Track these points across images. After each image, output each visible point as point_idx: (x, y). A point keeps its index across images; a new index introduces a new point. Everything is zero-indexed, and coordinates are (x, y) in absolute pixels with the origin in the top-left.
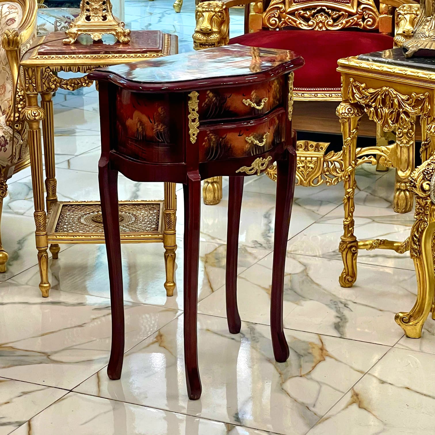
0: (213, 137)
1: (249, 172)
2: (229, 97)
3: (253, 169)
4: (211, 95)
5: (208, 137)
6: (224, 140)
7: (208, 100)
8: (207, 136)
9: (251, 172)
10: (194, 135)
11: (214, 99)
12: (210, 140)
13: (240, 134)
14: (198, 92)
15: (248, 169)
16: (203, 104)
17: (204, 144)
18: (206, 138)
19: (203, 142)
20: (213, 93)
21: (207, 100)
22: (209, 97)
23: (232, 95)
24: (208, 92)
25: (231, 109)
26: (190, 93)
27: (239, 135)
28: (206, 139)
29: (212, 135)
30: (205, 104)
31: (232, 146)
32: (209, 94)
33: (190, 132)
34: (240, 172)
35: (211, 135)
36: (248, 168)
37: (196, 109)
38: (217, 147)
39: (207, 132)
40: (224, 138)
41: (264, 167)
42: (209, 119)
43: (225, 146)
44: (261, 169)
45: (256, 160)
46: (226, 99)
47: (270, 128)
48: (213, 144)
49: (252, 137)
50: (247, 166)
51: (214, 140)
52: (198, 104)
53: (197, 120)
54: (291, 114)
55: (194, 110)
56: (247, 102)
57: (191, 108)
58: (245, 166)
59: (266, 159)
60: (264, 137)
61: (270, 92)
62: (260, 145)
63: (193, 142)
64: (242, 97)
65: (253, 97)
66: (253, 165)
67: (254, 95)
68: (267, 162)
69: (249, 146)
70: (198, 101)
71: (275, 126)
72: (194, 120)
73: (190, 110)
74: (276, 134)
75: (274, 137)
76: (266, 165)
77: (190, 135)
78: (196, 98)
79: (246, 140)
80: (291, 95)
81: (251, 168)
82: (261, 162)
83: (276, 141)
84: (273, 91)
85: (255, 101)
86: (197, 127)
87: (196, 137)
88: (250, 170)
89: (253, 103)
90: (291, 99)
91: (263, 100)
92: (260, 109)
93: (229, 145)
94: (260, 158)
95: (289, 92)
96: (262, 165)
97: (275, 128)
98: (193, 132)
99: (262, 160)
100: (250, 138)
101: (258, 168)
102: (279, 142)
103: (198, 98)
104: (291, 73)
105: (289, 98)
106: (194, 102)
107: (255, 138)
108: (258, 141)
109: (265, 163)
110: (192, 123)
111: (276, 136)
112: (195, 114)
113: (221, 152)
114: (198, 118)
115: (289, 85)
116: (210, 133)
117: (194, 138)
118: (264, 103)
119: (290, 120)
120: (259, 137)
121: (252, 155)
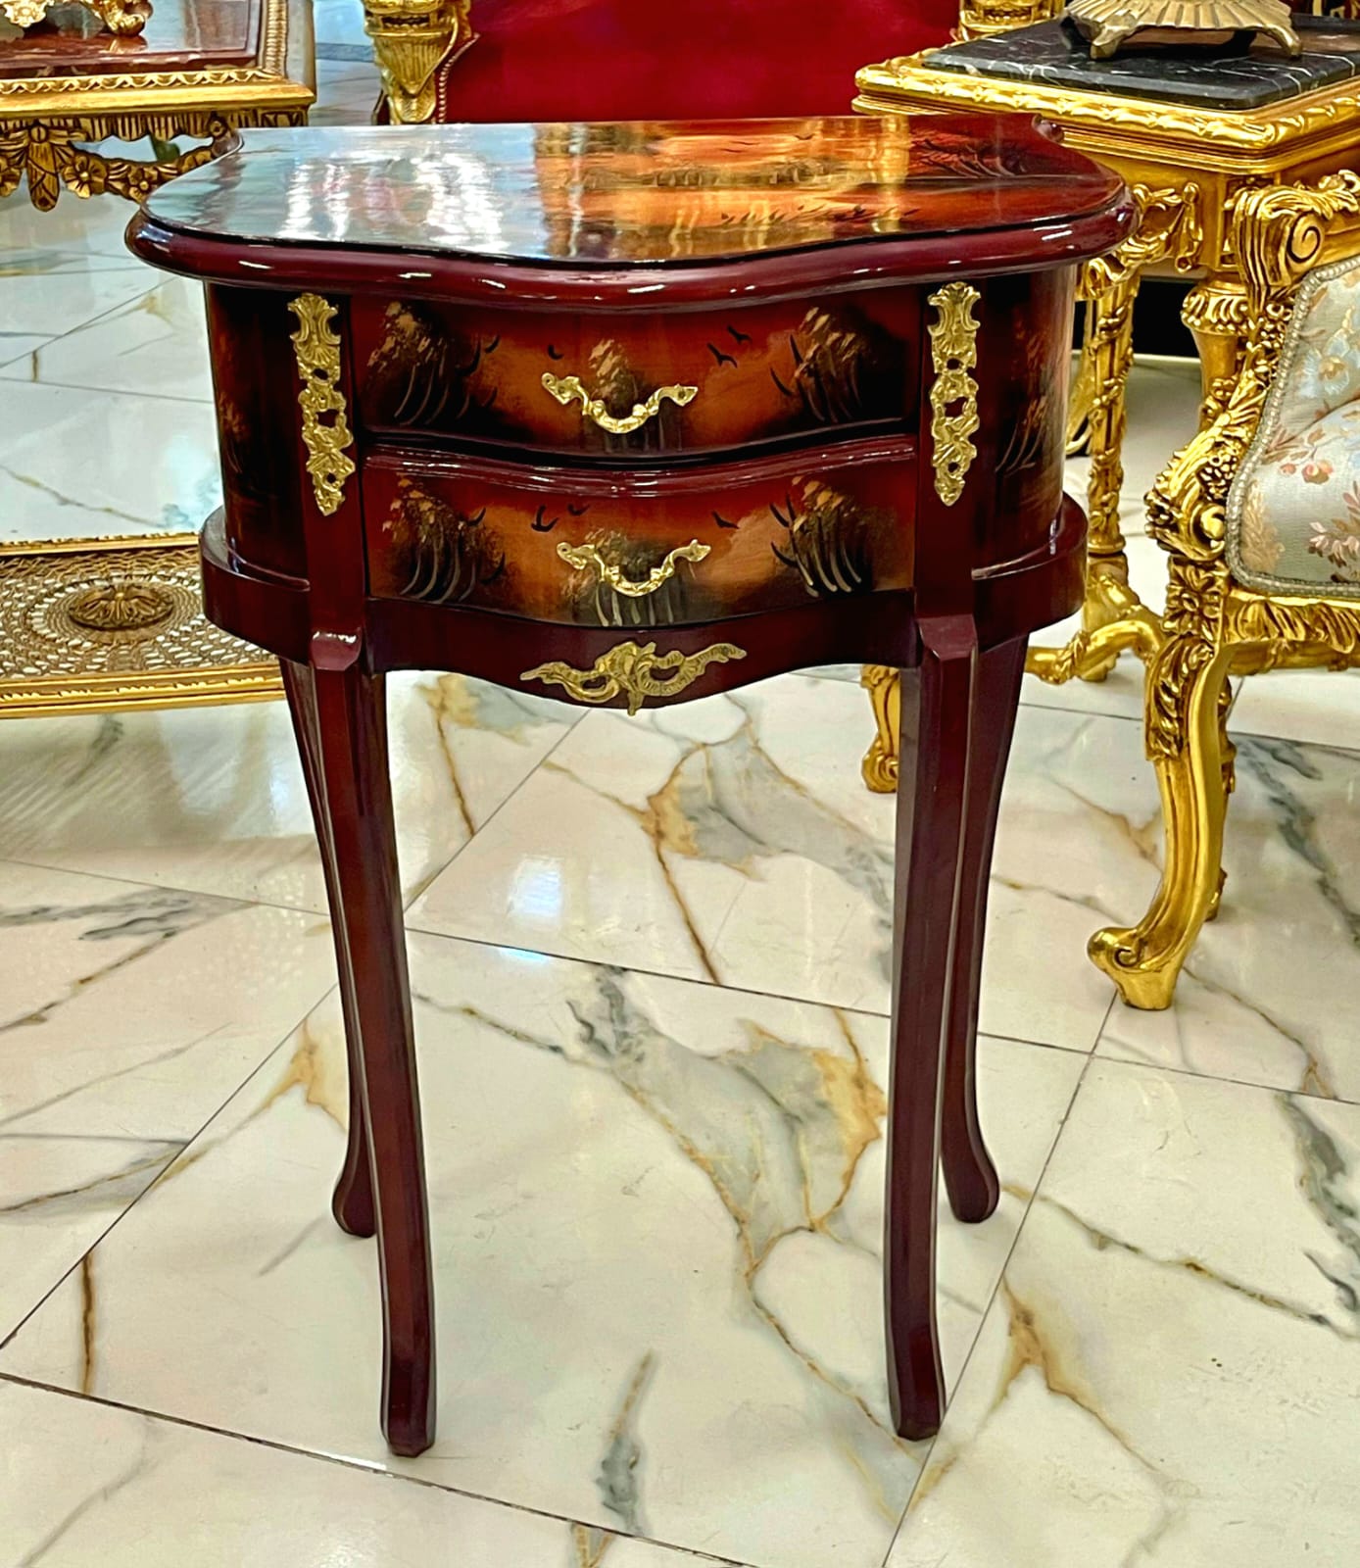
0: (426, 506)
1: (580, 690)
2: (489, 350)
3: (601, 681)
4: (407, 322)
5: (404, 501)
6: (475, 529)
7: (397, 343)
8: (399, 497)
9: (588, 693)
10: (331, 479)
11: (425, 343)
12: (413, 518)
13: (539, 520)
14: (331, 299)
15: (576, 677)
16: (373, 357)
17: (387, 525)
18: (396, 505)
19: (384, 521)
20: (415, 319)
21: (389, 343)
22: (402, 331)
23: (502, 344)
24: (394, 309)
25: (497, 404)
26: (292, 296)
27: (538, 527)
28: (395, 510)
29: (423, 500)
30: (383, 357)
31: (507, 562)
32: (396, 317)
33: (309, 463)
34: (538, 680)
35: (415, 494)
36: (574, 672)
37: (330, 373)
38: (447, 552)
39: (399, 479)
40: (475, 523)
41: (673, 686)
42: (407, 427)
43: (482, 557)
44: (647, 692)
45: (616, 649)
46: (478, 355)
47: (739, 525)
48: (429, 536)
49: (592, 547)
50: (573, 667)
51: (432, 521)
52: (337, 351)
53: (342, 419)
54: (958, 476)
55: (320, 373)
56: (565, 389)
57: (309, 365)
58: (562, 665)
59: (686, 655)
60: (670, 558)
61: (729, 358)
62: (625, 587)
63: (327, 508)
64: (542, 357)
65: (603, 370)
66: (602, 665)
67: (608, 363)
68: (692, 667)
69: (585, 583)
70: (337, 340)
71: (794, 518)
72: (327, 419)
73: (306, 372)
74: (815, 553)
75: (794, 564)
76: (683, 678)
77: (310, 476)
78: (323, 322)
79: (559, 552)
80: (953, 391)
81: (592, 675)
82: (650, 663)
83: (811, 583)
84: (768, 358)
85: (606, 391)
86: (344, 451)
87: (342, 489)
88: (586, 685)
89: (592, 399)
90: (954, 409)
91: (657, 393)
92: (619, 431)
93: (498, 559)
94: (641, 645)
95: (936, 377)
96: (657, 674)
97: (801, 528)
98: (324, 465)
99: (660, 654)
100: (579, 550)
101: (626, 685)
102: (847, 589)
103: (333, 326)
104: (951, 289)
105: (938, 406)
106: (315, 340)
107: (614, 553)
108: (617, 570)
109: (681, 674)
110: (318, 430)
111: (810, 559)
112: (326, 391)
113: (465, 576)
114: (342, 413)
115: (934, 341)
116: (411, 488)
117: (330, 493)
118: (655, 409)
119: (949, 503)
120: (642, 556)
121: (605, 623)
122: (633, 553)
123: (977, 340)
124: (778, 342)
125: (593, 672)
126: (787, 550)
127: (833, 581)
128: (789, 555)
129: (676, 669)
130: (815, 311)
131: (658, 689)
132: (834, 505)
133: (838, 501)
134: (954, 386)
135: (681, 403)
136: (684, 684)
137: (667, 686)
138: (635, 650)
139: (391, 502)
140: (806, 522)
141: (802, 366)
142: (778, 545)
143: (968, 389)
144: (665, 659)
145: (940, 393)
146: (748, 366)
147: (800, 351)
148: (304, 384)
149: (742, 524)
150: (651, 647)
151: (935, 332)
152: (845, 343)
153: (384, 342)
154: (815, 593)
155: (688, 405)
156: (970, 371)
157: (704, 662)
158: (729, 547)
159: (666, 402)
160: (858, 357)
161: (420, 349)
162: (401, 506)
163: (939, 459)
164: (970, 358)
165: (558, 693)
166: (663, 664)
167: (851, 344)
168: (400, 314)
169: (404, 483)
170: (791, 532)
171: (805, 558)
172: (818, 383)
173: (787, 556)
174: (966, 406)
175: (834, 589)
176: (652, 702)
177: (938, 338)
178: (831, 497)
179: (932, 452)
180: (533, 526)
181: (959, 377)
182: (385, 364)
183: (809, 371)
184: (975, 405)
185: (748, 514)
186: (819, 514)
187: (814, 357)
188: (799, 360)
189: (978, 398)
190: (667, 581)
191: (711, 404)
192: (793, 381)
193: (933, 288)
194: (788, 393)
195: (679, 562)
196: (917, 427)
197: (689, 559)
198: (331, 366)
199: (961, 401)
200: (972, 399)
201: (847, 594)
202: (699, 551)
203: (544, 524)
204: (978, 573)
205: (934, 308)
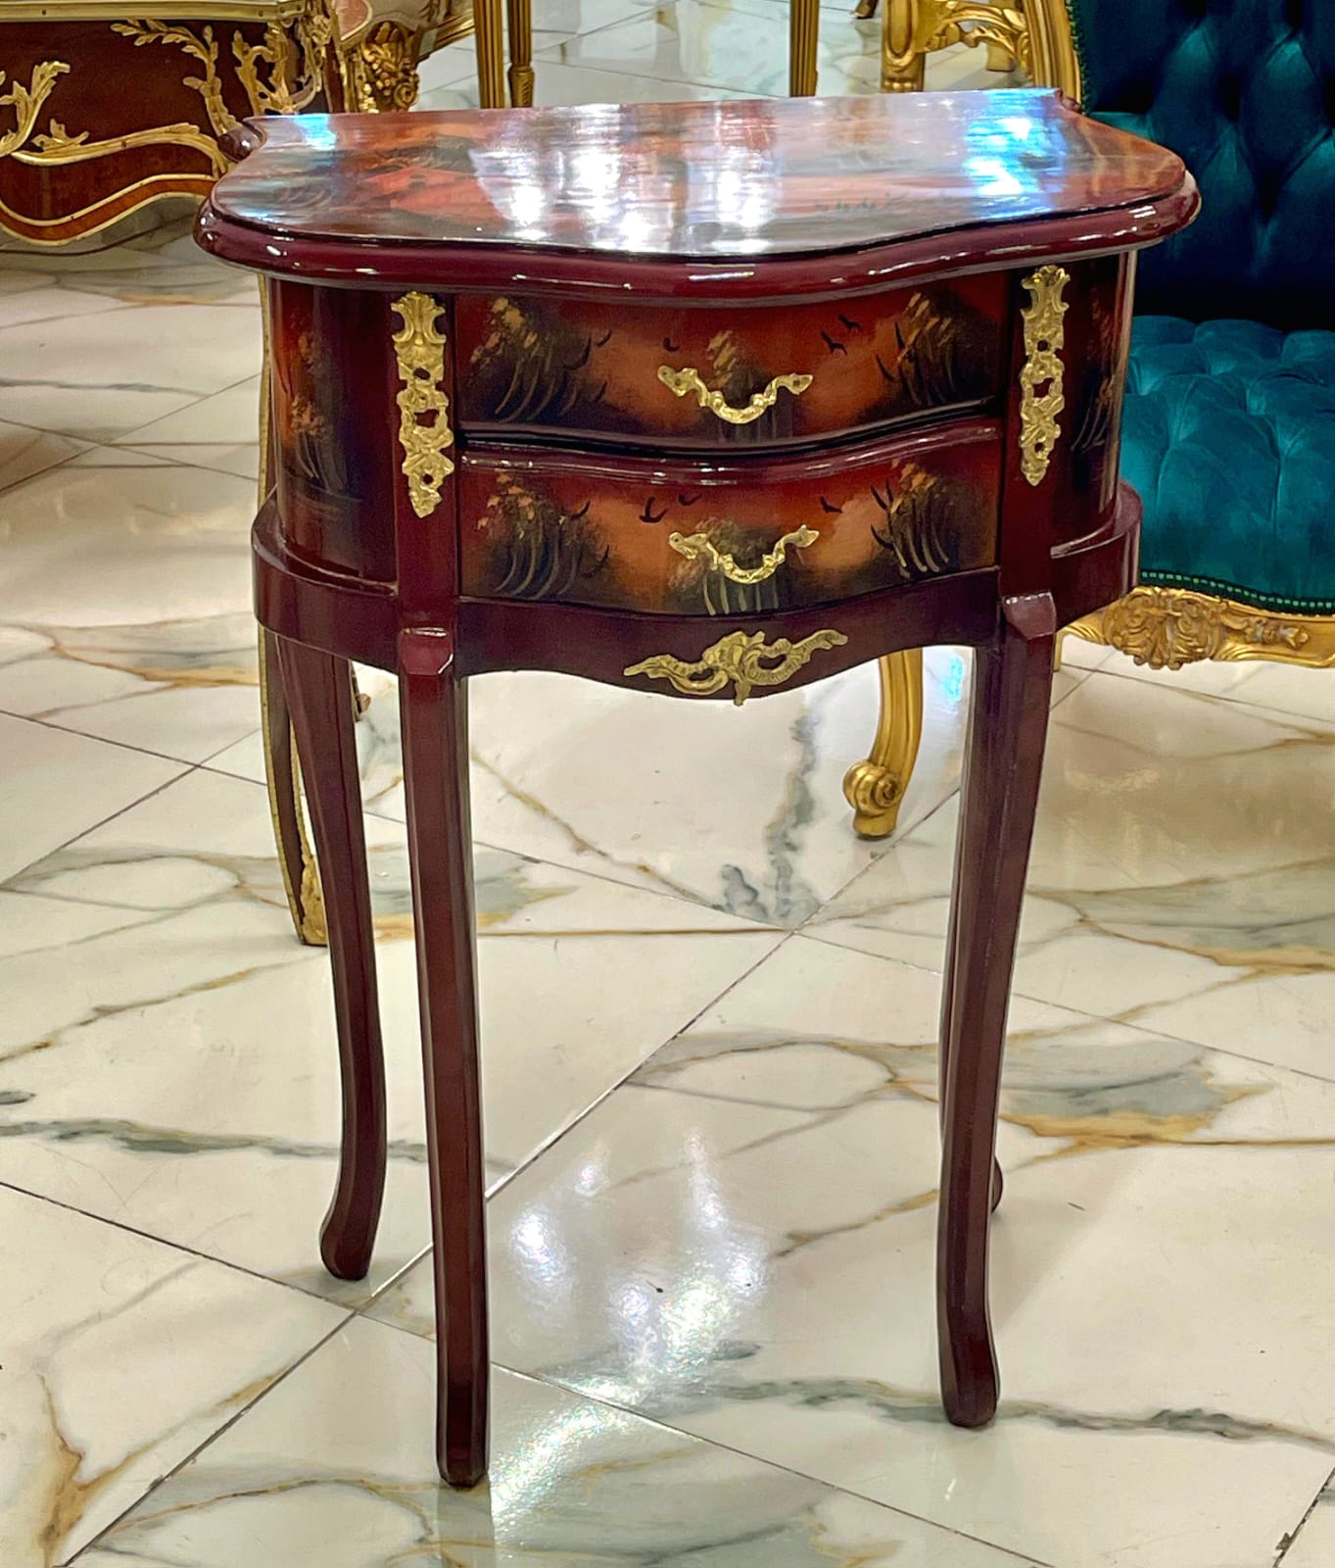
0: (525, 502)
1: (686, 683)
2: (600, 344)
3: (709, 673)
4: (514, 318)
5: (504, 497)
6: (576, 522)
7: (501, 339)
8: (498, 494)
9: (695, 685)
10: (428, 479)
11: (531, 339)
12: (511, 512)
13: (648, 512)
14: (438, 298)
15: (683, 669)
16: (476, 354)
17: (483, 522)
18: (494, 501)
19: (480, 518)
20: (522, 315)
21: (494, 339)
22: (507, 328)
23: (615, 336)
24: (501, 305)
25: (607, 398)
26: (397, 296)
27: (647, 519)
28: (492, 506)
29: (522, 495)
30: (487, 353)
31: (611, 555)
32: (502, 313)
33: (404, 465)
34: (644, 674)
35: (514, 490)
36: (681, 665)
37: (432, 373)
38: (546, 547)
39: (498, 475)
40: (576, 517)
41: (781, 674)
42: (510, 422)
43: (584, 551)
44: (754, 682)
45: (725, 639)
46: (588, 350)
47: (843, 508)
48: (527, 532)
49: (703, 536)
50: (680, 660)
51: (531, 515)
52: (440, 352)
53: (442, 419)
54: (1043, 455)
55: (422, 374)
56: (683, 382)
57: (410, 366)
58: (668, 657)
59: (794, 642)
60: (780, 544)
61: (841, 346)
62: (737, 575)
63: (423, 509)
64: (658, 351)
65: (720, 361)
66: (711, 656)
67: (725, 355)
68: (797, 653)
69: (693, 572)
70: (442, 340)
71: (891, 500)
72: (427, 419)
73: (405, 374)
74: (908, 533)
75: (890, 547)
76: (789, 667)
77: (406, 478)
78: (430, 324)
79: (672, 543)
80: (1042, 372)
81: (700, 667)
82: (758, 653)
83: (904, 565)
84: (875, 344)
85: (722, 381)
86: (443, 452)
87: (439, 490)
88: (693, 678)
89: (710, 390)
90: (1041, 390)
91: (774, 382)
92: (740, 421)
93: (602, 553)
94: (751, 635)
95: (1026, 359)
96: (767, 664)
97: (898, 511)
98: (421, 467)
99: (768, 643)
100: (691, 540)
101: (736, 676)
102: (936, 569)
103: (439, 326)
104: (1044, 273)
105: (1027, 387)
106: (419, 341)
107: (724, 542)
108: (729, 558)
109: (788, 661)
110: (417, 430)
111: (904, 541)
112: (426, 391)
113: (565, 570)
114: (442, 413)
115: (1026, 325)
116: (510, 484)
117: (427, 494)
118: (773, 398)
119: (1034, 482)
120: (752, 543)
121: (713, 612)
122: (743, 541)
123: (1065, 323)
124: (884, 329)
125: (702, 663)
126: (883, 532)
127: (924, 563)
128: (885, 537)
129: (783, 658)
130: (917, 296)
131: (764, 678)
132: (928, 486)
133: (931, 483)
134: (1042, 368)
135: (795, 391)
136: (791, 672)
137: (773, 675)
138: (745, 639)
139: (488, 499)
140: (903, 503)
141: (905, 352)
142: (876, 528)
143: (1055, 368)
144: (773, 647)
145: (1031, 373)
146: (857, 354)
147: (903, 338)
148: (403, 385)
149: (846, 507)
150: (760, 636)
151: (1027, 316)
152: (943, 327)
153: (488, 336)
154: (907, 575)
155: (801, 393)
156: (1058, 352)
157: (810, 648)
158: (833, 532)
159: (782, 391)
160: (954, 342)
161: (527, 345)
162: (499, 504)
163: (1027, 439)
164: (1058, 340)
165: (664, 686)
166: (771, 653)
167: (948, 328)
168: (506, 310)
169: (503, 479)
170: (889, 515)
171: (899, 541)
172: (917, 369)
173: (883, 538)
174: (1052, 387)
175: (924, 569)
176: (759, 692)
177: (1030, 321)
178: (926, 478)
179: (1020, 432)
180: (642, 518)
181: (1050, 358)
182: (488, 360)
183: (910, 357)
184: (1060, 386)
185: (851, 498)
186: (914, 496)
187: (914, 344)
188: (902, 345)
189: (1063, 378)
190: (779, 567)
191: (821, 393)
192: (895, 367)
193: (1029, 272)
194: (890, 379)
195: (790, 548)
196: (1003, 408)
197: (799, 545)
198: (433, 366)
199: (1049, 381)
200: (1058, 379)
201: (936, 575)
202: (808, 536)
203: (654, 515)
204: (1057, 551)
205: (1028, 292)
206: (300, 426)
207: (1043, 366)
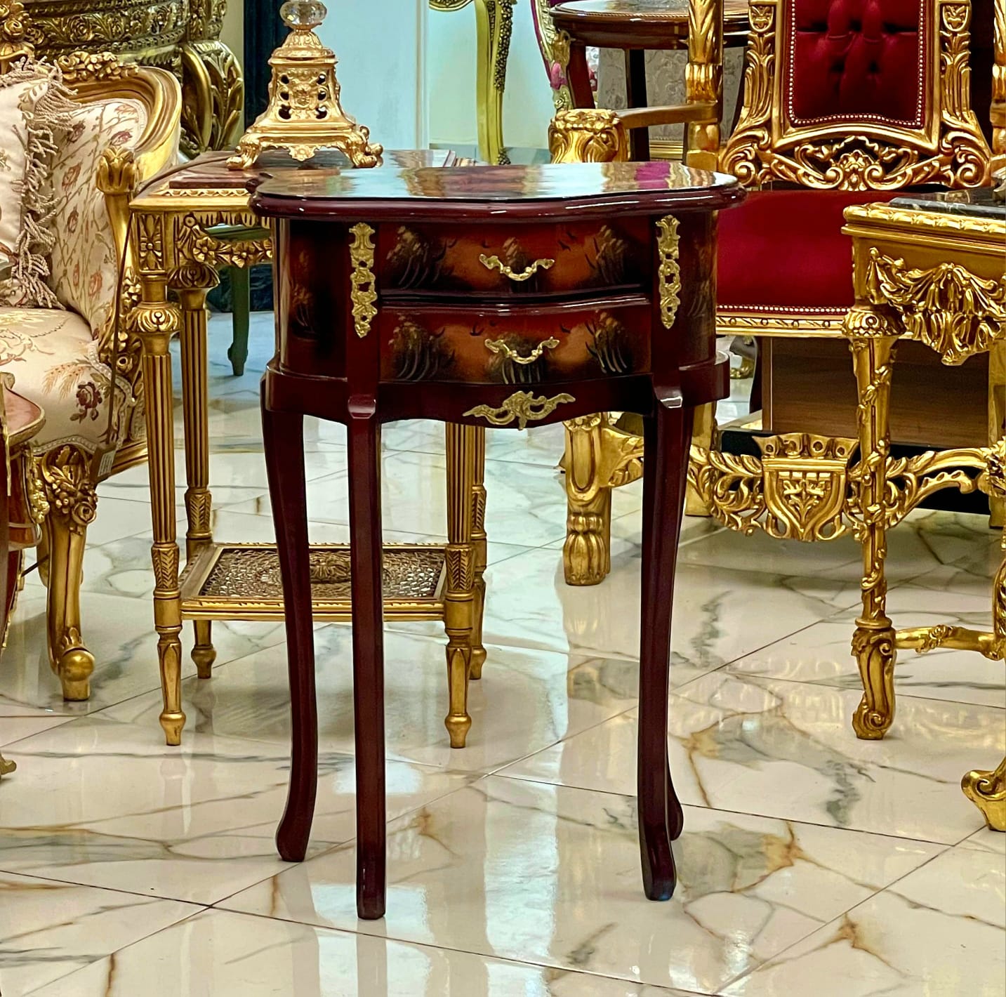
0: (412, 330)
1: (495, 419)
2: (451, 247)
3: (505, 414)
4: (408, 236)
5: (401, 328)
6: (438, 339)
7: (402, 247)
8: (399, 326)
9: (498, 420)
10: (364, 318)
11: (417, 246)
12: (406, 335)
13: (474, 330)
14: (372, 225)
15: (493, 412)
16: (390, 255)
17: (391, 341)
18: (397, 330)
19: (390, 339)
20: (412, 234)
21: (399, 247)
22: (405, 241)
23: (458, 243)
24: (402, 229)
25: (454, 274)
26: (352, 225)
27: (474, 334)
28: (396, 333)
29: (411, 326)
30: (395, 254)
31: (456, 355)
32: (402, 234)
33: (353, 311)
34: (472, 416)
35: (407, 324)
36: (492, 409)
37: (368, 263)
38: (423, 354)
39: (399, 316)
40: (439, 336)
41: (541, 415)
42: (407, 289)
43: (442, 354)
44: (529, 419)
45: (513, 395)
46: (445, 250)
47: (571, 331)
48: (413, 345)
49: (502, 341)
50: (491, 406)
51: (415, 337)
52: (372, 252)
53: (372, 286)
54: (671, 314)
55: (363, 264)
56: (491, 262)
57: (357, 260)
58: (485, 406)
59: (548, 398)
60: (541, 346)
61: (568, 248)
62: (519, 360)
63: (361, 333)
64: (478, 247)
65: (509, 253)
66: (506, 405)
67: (512, 249)
68: (550, 404)
69: (497, 362)
70: (373, 246)
71: (596, 331)
72: (364, 287)
73: (355, 264)
74: (605, 349)
75: (595, 355)
76: (546, 411)
77: (353, 317)
78: (367, 238)
79: (487, 346)
80: (669, 270)
81: (502, 410)
82: (530, 403)
83: (603, 366)
84: (585, 249)
85: (510, 262)
86: (373, 304)
87: (370, 323)
88: (498, 416)
89: (505, 266)
90: (669, 279)
91: (536, 263)
92: (519, 279)
93: (451, 353)
94: (526, 393)
95: (661, 263)
96: (536, 409)
97: (599, 336)
98: (361, 311)
99: (535, 397)
100: (496, 343)
101: (518, 414)
102: (620, 371)
103: (373, 238)
104: (667, 219)
105: (662, 277)
106: (362, 247)
107: (512, 345)
108: (515, 352)
109: (545, 408)
110: (360, 293)
111: (603, 353)
112: (365, 273)
113: (432, 365)
114: (373, 284)
115: (659, 244)
116: (405, 321)
117: (364, 326)
118: (535, 270)
119: (669, 328)
120: (526, 345)
121: (507, 382)
122: (522, 344)
123: (679, 246)
124: (589, 241)
125: (502, 408)
126: (592, 347)
127: (614, 367)
129: (542, 406)
130: (605, 227)
131: (534, 417)
132: (614, 326)
133: (615, 324)
134: (669, 267)
135: (547, 267)
136: (547, 414)
137: (538, 416)
138: (523, 395)
139: (394, 329)
140: (601, 333)
141: (599, 254)
142: (589, 344)
143: (676, 269)
144: (538, 400)
145: (663, 270)
146: (576, 252)
147: (598, 244)
149: (573, 331)
150: (531, 394)
151: (659, 240)
152: (618, 244)
153: (396, 246)
154: (604, 371)
155: (550, 268)
156: (676, 260)
157: (556, 402)
158: (566, 343)
160: (624, 251)
161: (414, 249)
162: (400, 331)
163: (663, 304)
164: (676, 254)
165: (483, 422)
166: (536, 402)
167: (621, 245)
168: (405, 232)
169: (402, 318)
170: (595, 338)
171: (600, 352)
172: (606, 263)
173: (592, 349)
174: (675, 278)
175: (614, 370)
176: (531, 424)
177: (661, 243)
178: (613, 322)
179: (659, 300)
180: (471, 334)
181: (672, 263)
182: (395, 257)
183: (602, 257)
184: (679, 278)
185: (575, 326)
186: (607, 330)
187: (604, 251)
188: (598, 251)
189: (680, 274)
190: (540, 357)
191: (559, 269)
192: (595, 261)
193: (659, 218)
194: (593, 267)
195: (544, 348)
196: (650, 288)
197: (549, 347)
198: (368, 260)
199: (673, 275)
200: (677, 275)
201: (620, 374)
202: (553, 342)
203: (477, 332)
204: (682, 368)
205: (660, 228)
206: (298, 300)
207: (668, 267)
